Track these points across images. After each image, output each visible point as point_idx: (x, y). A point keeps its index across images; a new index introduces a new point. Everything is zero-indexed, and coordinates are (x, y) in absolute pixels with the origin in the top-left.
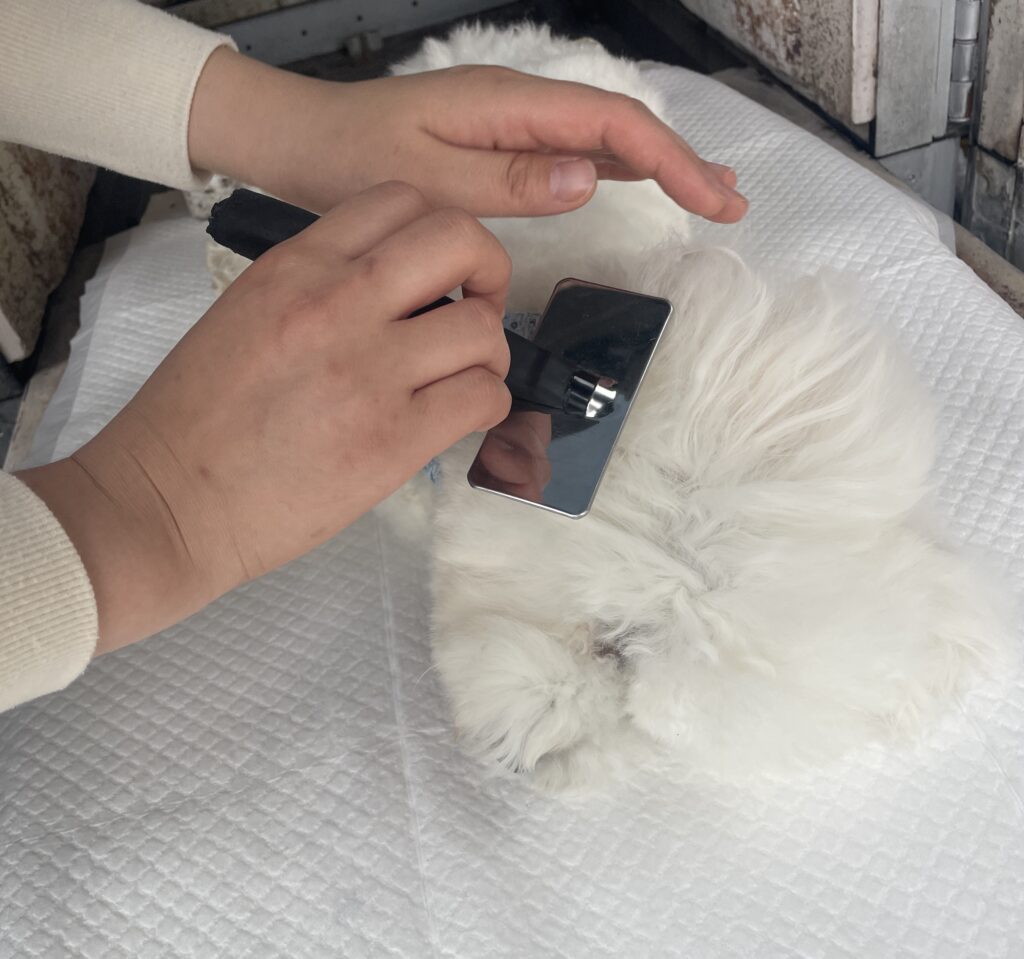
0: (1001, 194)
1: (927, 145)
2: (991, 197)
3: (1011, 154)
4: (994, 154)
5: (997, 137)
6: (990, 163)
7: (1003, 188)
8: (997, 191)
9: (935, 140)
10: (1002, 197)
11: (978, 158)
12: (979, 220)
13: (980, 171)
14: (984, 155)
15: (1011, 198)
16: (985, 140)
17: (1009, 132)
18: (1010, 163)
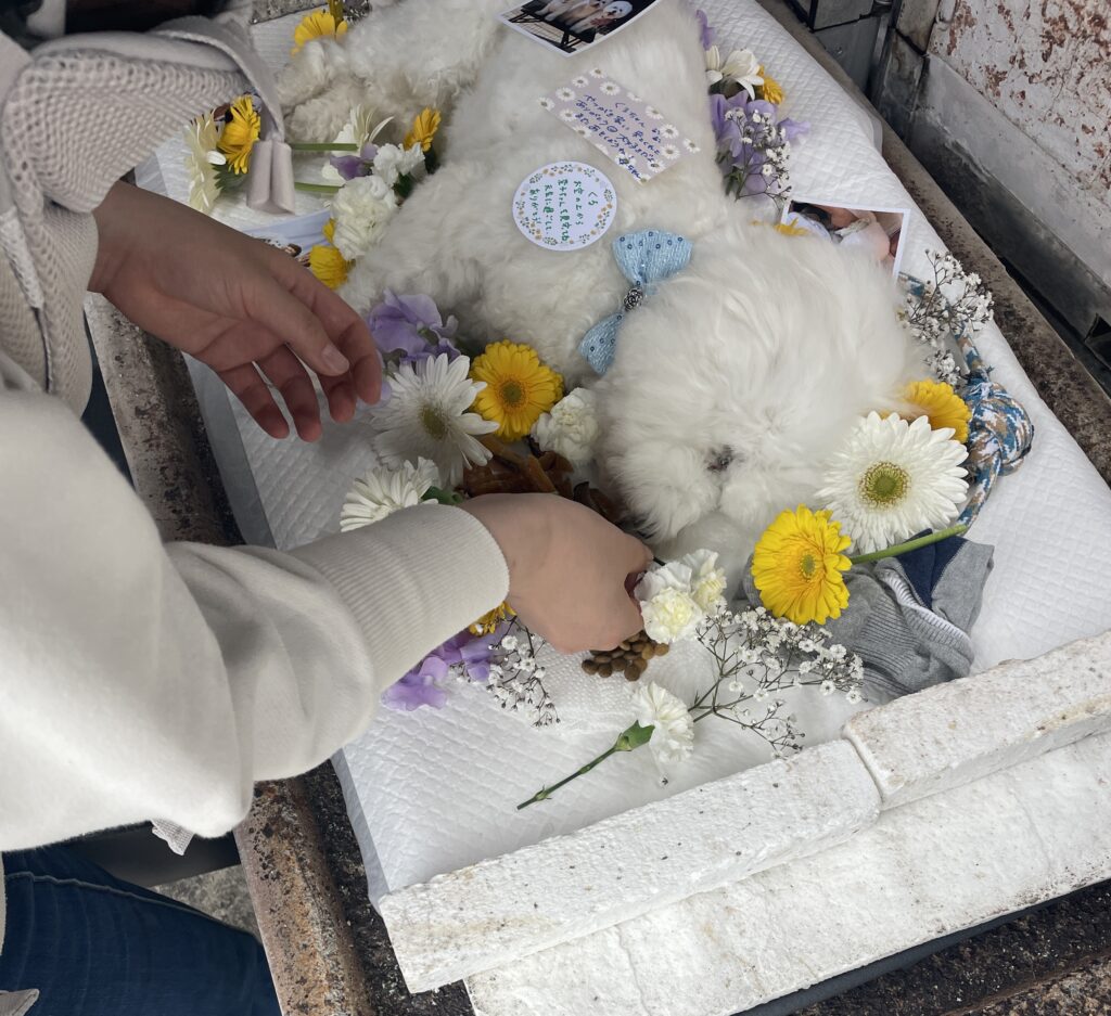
0: (909, 79)
1: (855, 21)
2: (900, 78)
3: (922, 44)
4: (907, 40)
5: (912, 27)
6: (904, 47)
7: (912, 73)
8: (907, 73)
9: (862, 17)
10: (909, 80)
11: (894, 40)
12: (888, 96)
13: (894, 53)
14: (899, 38)
15: (917, 83)
16: (902, 26)
17: (923, 25)
18: (920, 52)
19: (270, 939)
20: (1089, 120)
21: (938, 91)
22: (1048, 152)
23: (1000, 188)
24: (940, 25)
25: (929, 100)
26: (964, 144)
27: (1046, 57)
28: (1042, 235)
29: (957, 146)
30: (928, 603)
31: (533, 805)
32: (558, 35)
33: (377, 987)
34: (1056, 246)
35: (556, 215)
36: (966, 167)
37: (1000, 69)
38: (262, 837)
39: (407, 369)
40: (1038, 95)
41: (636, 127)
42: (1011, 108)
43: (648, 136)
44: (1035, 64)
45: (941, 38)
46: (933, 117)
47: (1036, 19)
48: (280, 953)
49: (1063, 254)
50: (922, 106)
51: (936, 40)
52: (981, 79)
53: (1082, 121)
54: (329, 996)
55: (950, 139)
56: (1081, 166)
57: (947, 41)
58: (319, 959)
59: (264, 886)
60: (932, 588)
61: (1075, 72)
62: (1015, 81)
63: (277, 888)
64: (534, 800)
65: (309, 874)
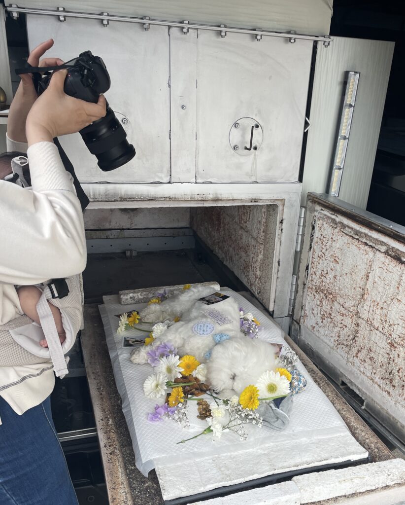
2: (295, 330)
3: (298, 322)
4: (296, 321)
5: (296, 318)
6: (295, 323)
7: (297, 328)
9: (285, 316)
10: (297, 330)
12: (293, 335)
13: (293, 324)
14: (294, 321)
15: (299, 330)
16: (294, 318)
17: (299, 318)
18: (298, 324)
19: (108, 475)
20: (332, 335)
21: (303, 332)
22: (326, 343)
23: (318, 352)
24: (302, 318)
25: (301, 334)
26: (310, 343)
27: (322, 322)
28: (327, 362)
29: (308, 344)
30: (278, 408)
31: (180, 444)
32: (207, 303)
33: (133, 491)
34: (330, 364)
35: (202, 330)
36: (311, 349)
37: (314, 325)
38: (109, 455)
39: (165, 358)
40: (321, 330)
41: (221, 317)
42: (317, 333)
43: (223, 319)
44: (321, 324)
45: (302, 320)
46: (303, 338)
47: (319, 315)
48: (110, 477)
49: (332, 366)
50: (300, 335)
51: (301, 320)
52: (311, 328)
53: (331, 335)
54: (121, 486)
55: (306, 342)
56: (332, 345)
57: (303, 320)
58: (120, 479)
59: (108, 464)
60: (279, 405)
61: (328, 325)
62: (317, 328)
63: (111, 465)
64: (181, 442)
65: (120, 463)
